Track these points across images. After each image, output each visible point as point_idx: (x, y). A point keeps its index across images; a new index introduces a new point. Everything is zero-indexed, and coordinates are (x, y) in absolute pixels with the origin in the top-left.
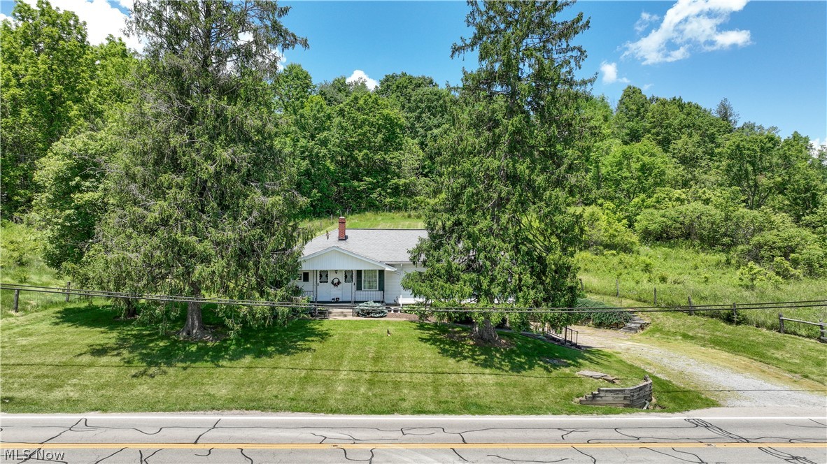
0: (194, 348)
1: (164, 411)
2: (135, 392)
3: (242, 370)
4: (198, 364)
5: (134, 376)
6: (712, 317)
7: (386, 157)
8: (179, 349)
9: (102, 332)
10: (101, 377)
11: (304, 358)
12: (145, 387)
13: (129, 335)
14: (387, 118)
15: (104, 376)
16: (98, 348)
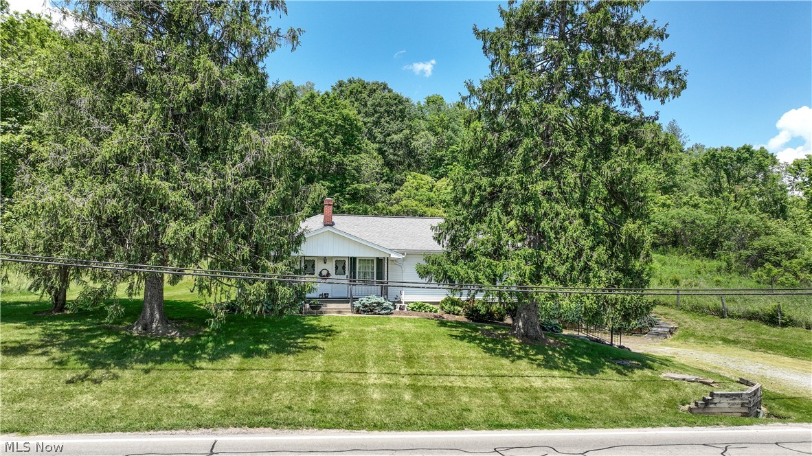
0: (156, 346)
1: (124, 430)
2: (74, 404)
3: (231, 373)
4: (165, 365)
5: (69, 382)
6: (750, 319)
7: (345, 160)
8: (135, 346)
9: (17, 328)
10: (18, 384)
11: (313, 357)
12: (89, 396)
13: (58, 330)
15: (24, 382)
16: (13, 345)
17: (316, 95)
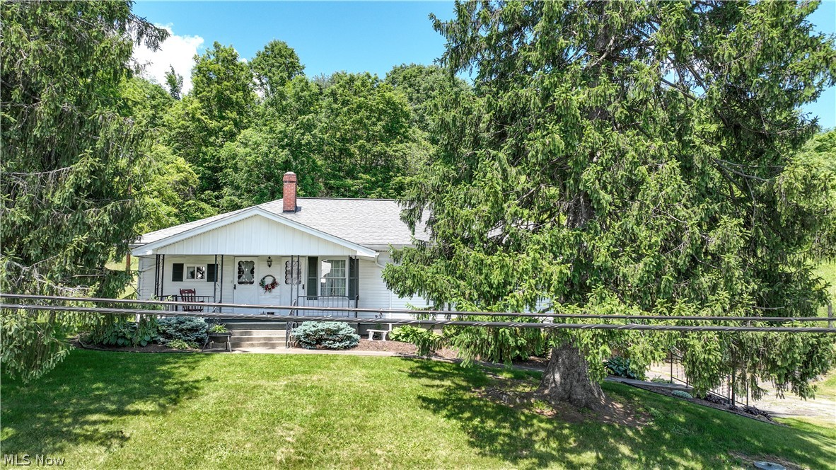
7: (388, 149)
14: (389, 102)
17: (356, 77)
